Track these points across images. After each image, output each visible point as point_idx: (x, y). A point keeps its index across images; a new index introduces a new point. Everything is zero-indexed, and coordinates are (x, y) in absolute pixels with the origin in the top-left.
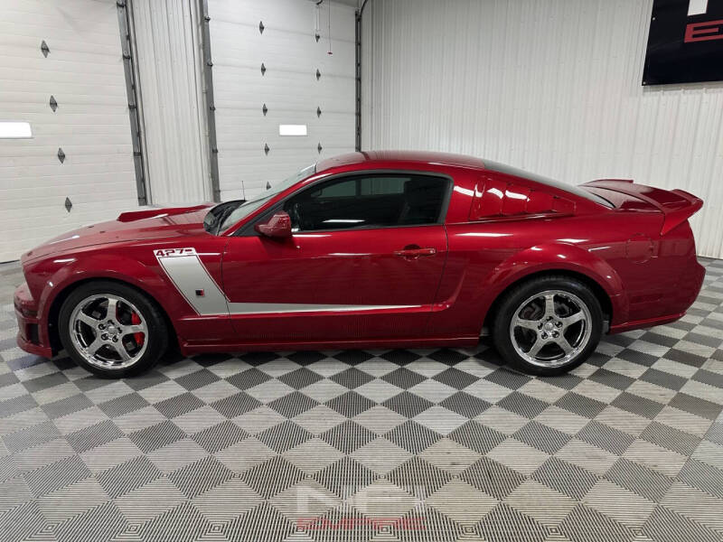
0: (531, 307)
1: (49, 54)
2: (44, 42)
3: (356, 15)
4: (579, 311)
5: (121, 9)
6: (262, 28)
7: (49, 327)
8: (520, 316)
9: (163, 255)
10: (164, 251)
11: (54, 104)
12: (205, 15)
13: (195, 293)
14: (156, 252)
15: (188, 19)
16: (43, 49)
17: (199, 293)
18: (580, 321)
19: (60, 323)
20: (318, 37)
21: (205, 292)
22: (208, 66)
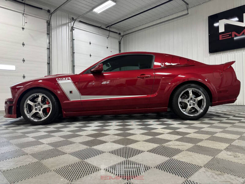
0: (185, 96)
1: (24, 46)
2: (23, 42)
3: (119, 42)
4: (201, 96)
5: (48, 35)
6: (90, 43)
7: (17, 107)
8: (181, 98)
9: (59, 80)
10: (59, 79)
11: (24, 61)
12: (73, 38)
13: (69, 92)
14: (57, 79)
15: (68, 39)
16: (23, 44)
17: (71, 92)
18: (202, 99)
19: (21, 105)
20: (107, 48)
21: (73, 92)
22: (73, 53)
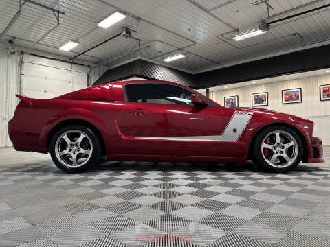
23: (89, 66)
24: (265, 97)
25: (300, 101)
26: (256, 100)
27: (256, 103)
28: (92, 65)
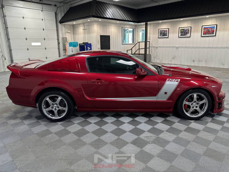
23: (55, 5)
24: (189, 31)
25: (214, 35)
26: (181, 32)
27: (181, 35)
28: (58, 5)
